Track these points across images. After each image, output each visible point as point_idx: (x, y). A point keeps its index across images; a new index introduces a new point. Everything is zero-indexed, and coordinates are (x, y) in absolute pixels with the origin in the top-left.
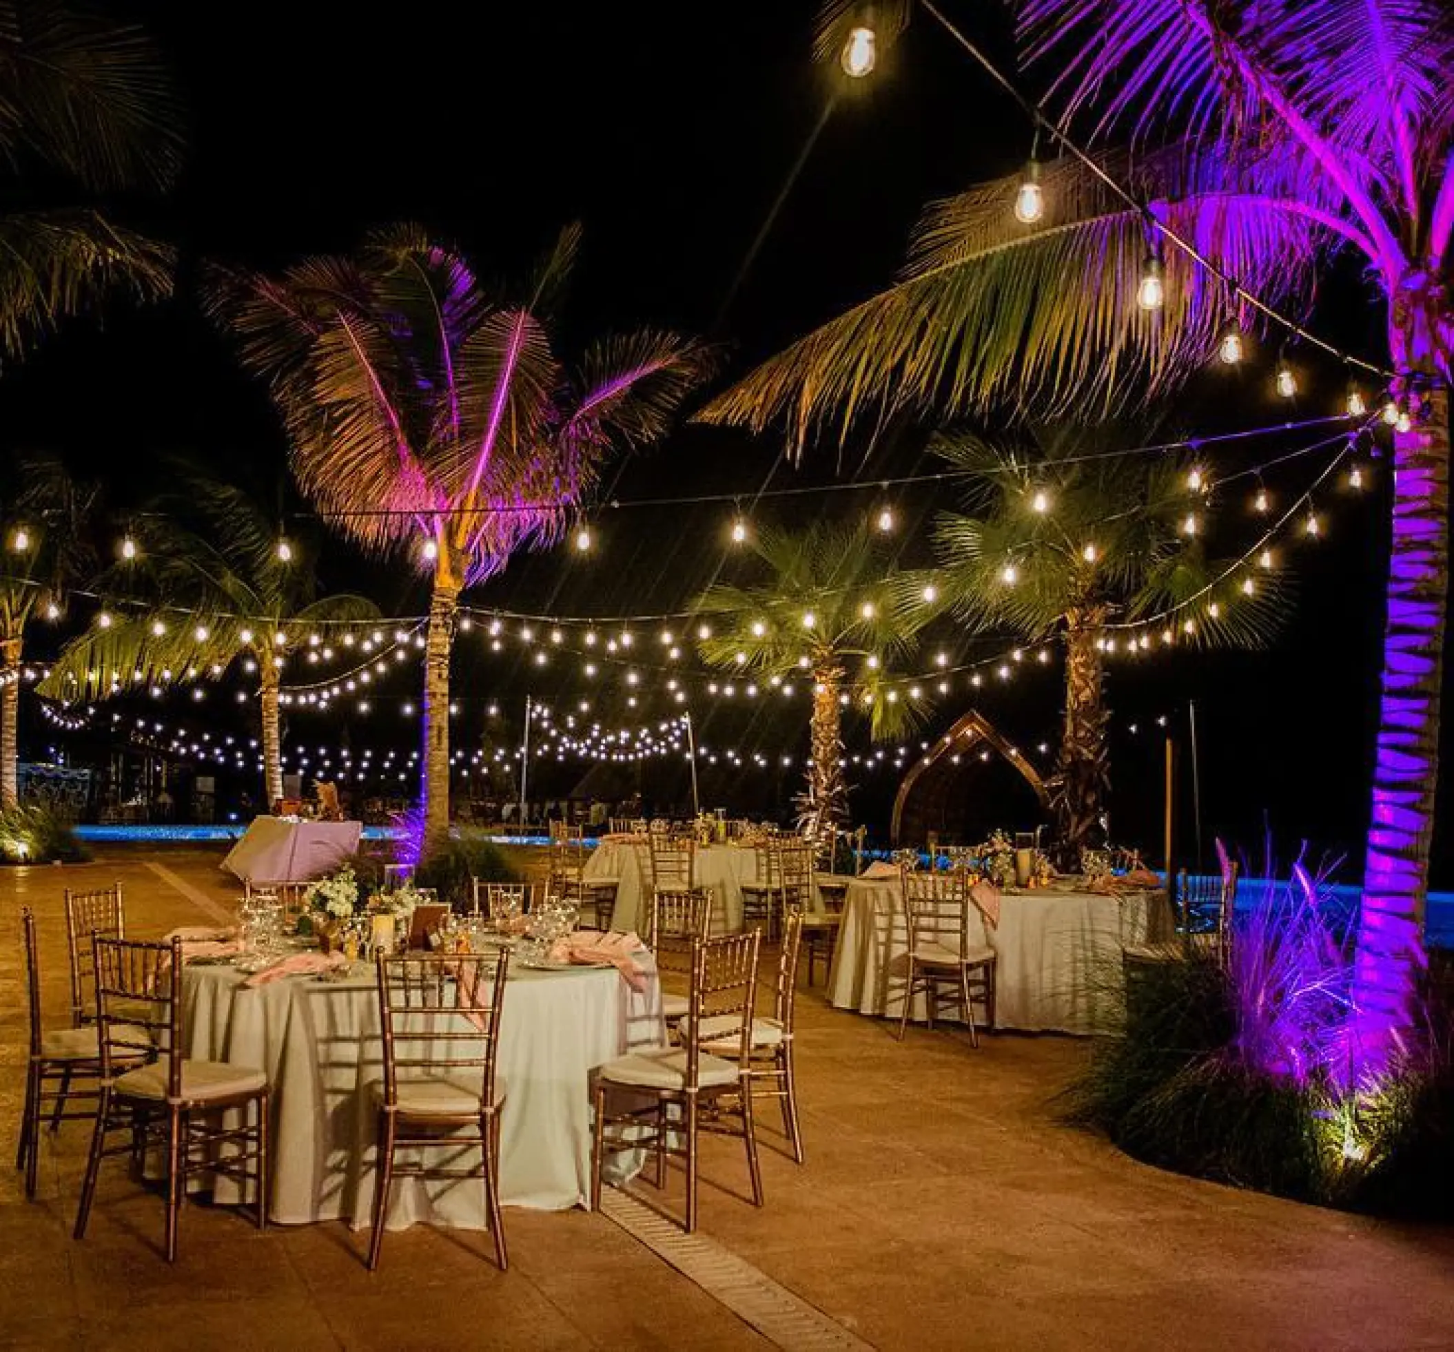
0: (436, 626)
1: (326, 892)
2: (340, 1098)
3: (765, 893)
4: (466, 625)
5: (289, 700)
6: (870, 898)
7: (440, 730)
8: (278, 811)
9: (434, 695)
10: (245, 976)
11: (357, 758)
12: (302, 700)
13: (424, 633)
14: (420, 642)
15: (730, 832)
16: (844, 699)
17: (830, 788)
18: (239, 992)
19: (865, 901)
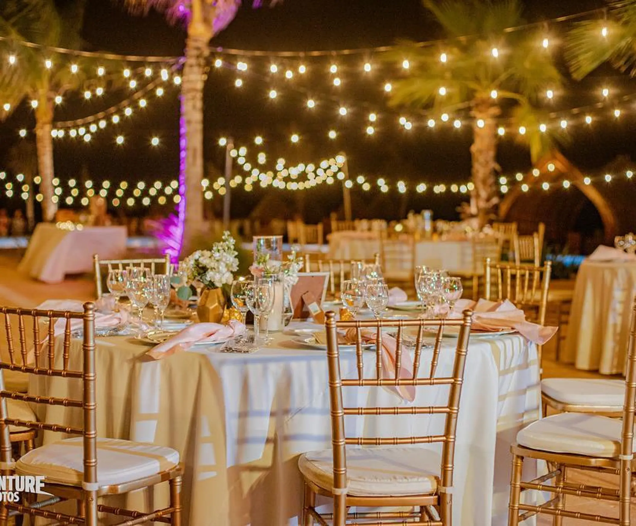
0: (191, 66)
1: (204, 261)
2: (257, 475)
3: (471, 278)
4: (218, 63)
5: (60, 134)
6: (608, 276)
7: (195, 150)
8: (54, 221)
9: (189, 122)
10: (146, 348)
11: (97, 187)
12: (73, 133)
13: (180, 71)
14: (177, 80)
15: (435, 230)
16: (501, 131)
17: (488, 200)
18: (138, 365)
19: (603, 279)
